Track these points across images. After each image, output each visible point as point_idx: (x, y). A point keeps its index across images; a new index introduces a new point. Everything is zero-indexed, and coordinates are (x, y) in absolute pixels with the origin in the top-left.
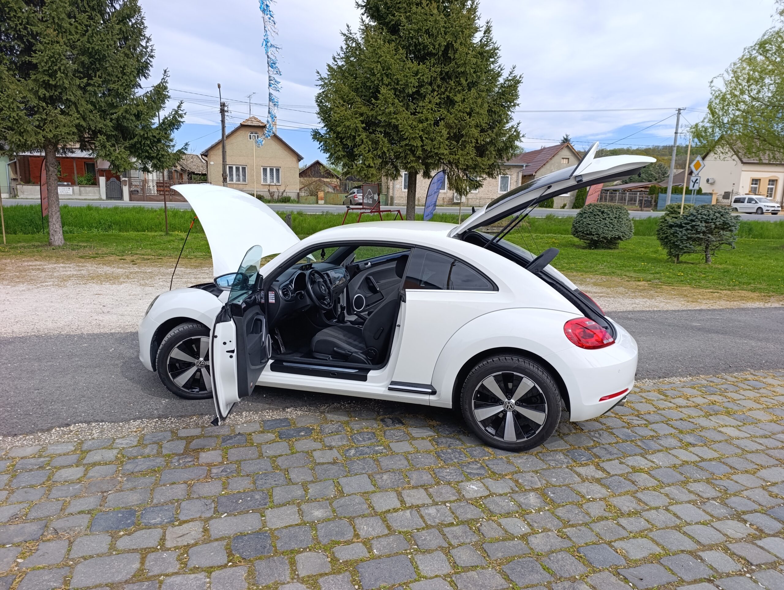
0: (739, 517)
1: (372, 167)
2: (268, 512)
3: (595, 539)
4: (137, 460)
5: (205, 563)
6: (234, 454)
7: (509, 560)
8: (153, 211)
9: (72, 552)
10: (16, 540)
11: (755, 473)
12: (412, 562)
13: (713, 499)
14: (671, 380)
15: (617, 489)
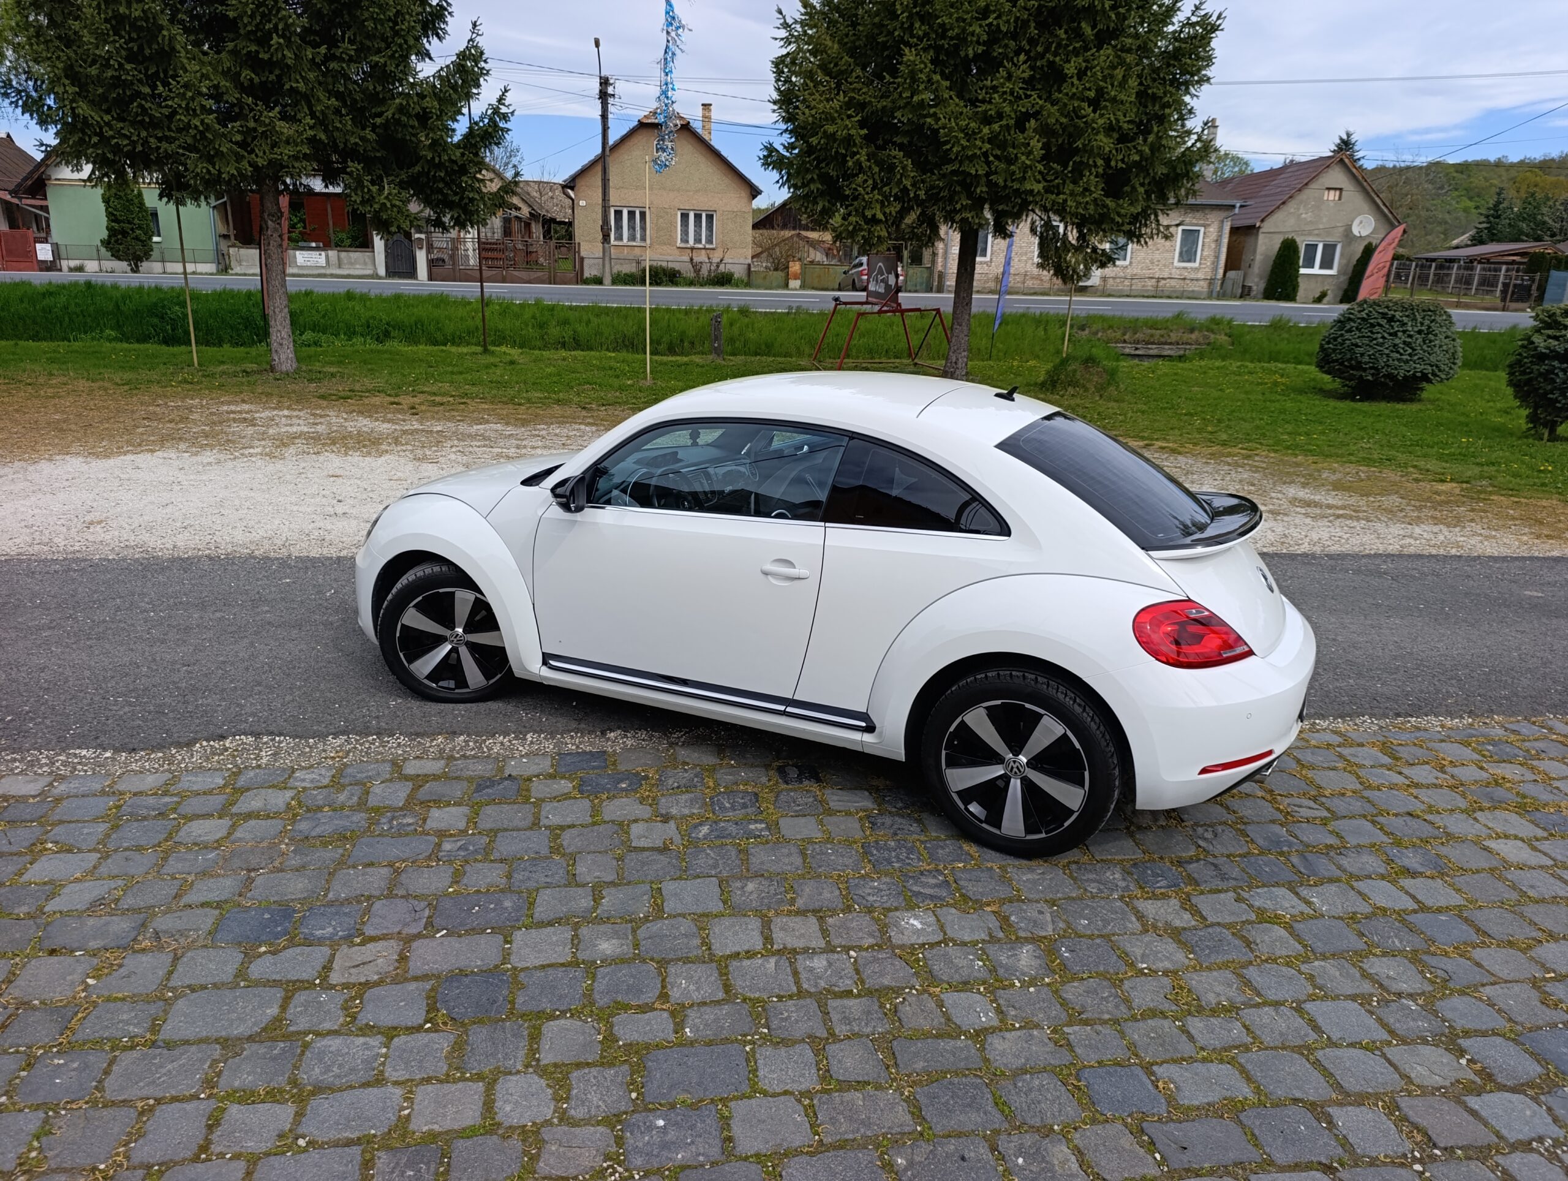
0: (1453, 1041)
1: (879, 221)
2: (519, 936)
3: (1120, 1055)
4: (319, 815)
5: (387, 1019)
6: (491, 816)
7: (934, 1077)
8: (465, 303)
9: (175, 975)
10: (93, 944)
11: (1529, 947)
12: (748, 1060)
13: (1411, 996)
14: (1423, 722)
15: (1208, 956)
